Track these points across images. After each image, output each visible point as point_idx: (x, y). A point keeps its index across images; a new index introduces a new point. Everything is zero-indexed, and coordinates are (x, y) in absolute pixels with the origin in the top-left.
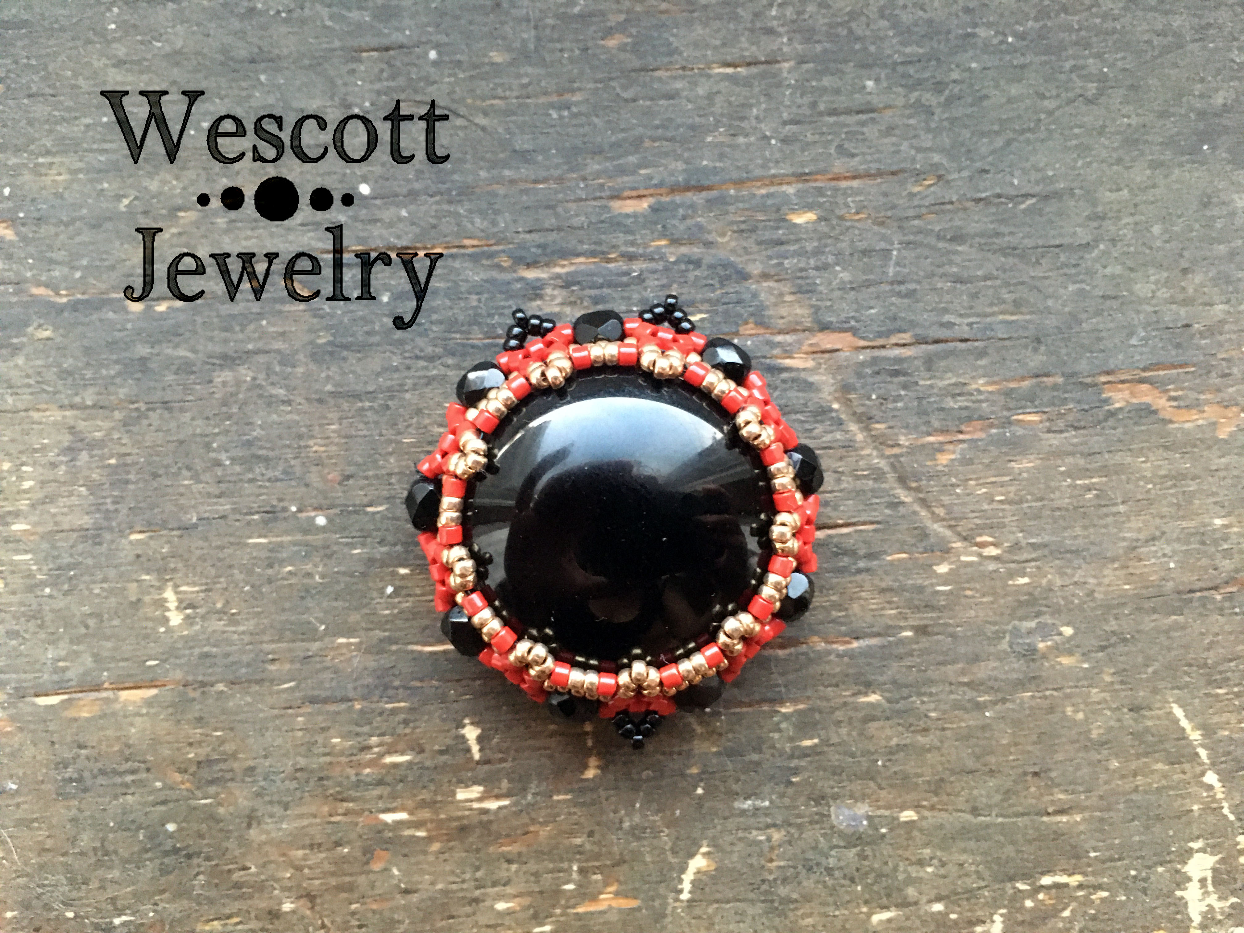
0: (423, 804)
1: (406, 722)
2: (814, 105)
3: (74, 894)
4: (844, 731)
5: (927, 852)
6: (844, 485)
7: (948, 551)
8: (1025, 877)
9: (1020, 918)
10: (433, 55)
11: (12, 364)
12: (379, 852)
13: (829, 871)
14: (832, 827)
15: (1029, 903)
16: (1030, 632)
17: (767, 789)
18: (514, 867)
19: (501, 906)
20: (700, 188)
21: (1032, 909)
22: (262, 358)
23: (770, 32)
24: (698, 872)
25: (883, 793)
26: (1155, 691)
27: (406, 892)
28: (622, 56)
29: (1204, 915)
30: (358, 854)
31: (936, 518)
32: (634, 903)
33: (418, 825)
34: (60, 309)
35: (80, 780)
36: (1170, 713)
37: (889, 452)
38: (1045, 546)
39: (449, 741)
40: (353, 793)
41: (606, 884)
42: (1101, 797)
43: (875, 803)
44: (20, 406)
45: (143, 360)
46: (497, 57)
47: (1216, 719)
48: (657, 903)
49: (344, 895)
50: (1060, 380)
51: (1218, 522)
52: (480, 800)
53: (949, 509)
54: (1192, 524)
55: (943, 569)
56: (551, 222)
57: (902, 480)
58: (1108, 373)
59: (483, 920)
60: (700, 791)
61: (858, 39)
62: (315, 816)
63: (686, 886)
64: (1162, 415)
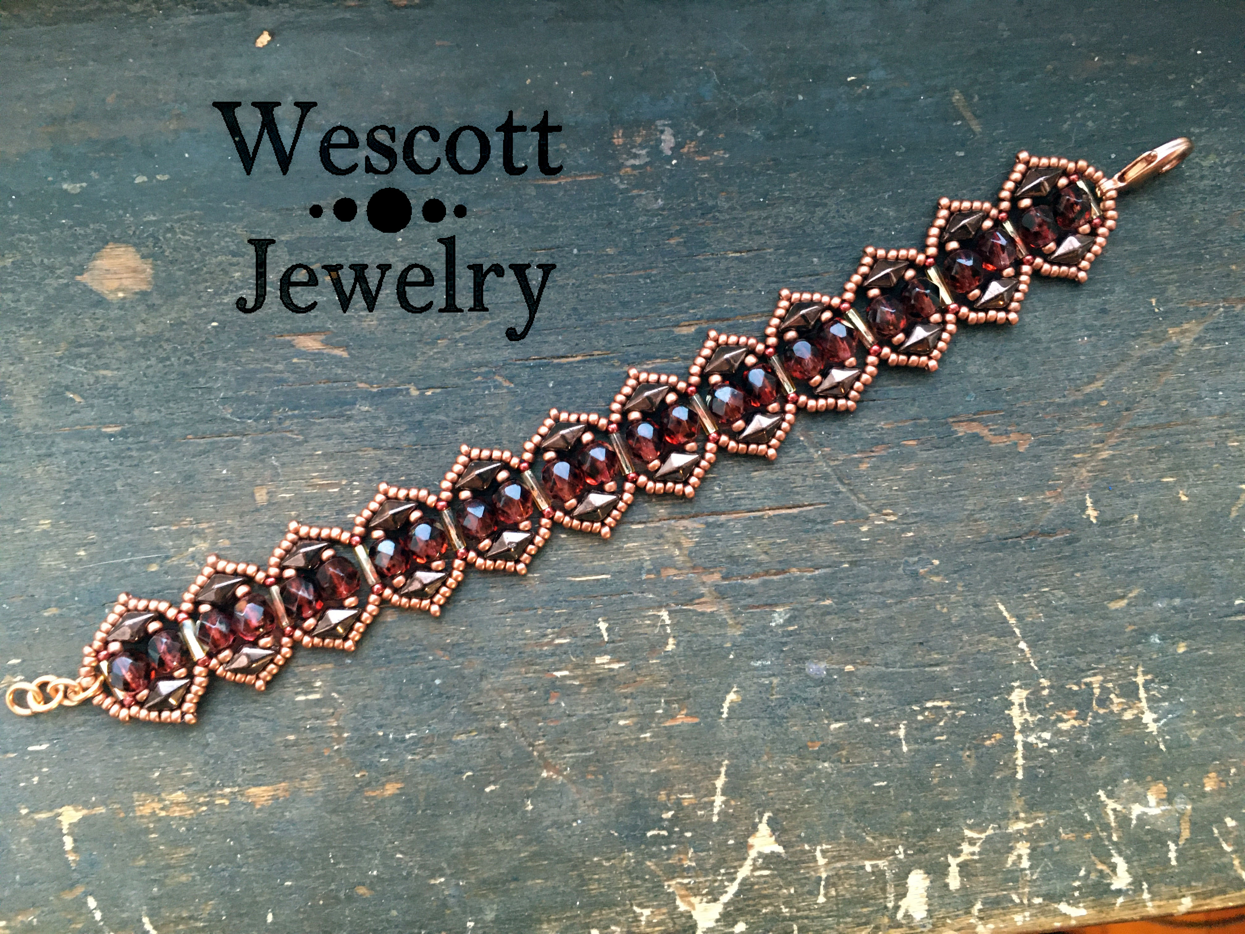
0: (577, 666)
1: (567, 620)
2: (784, 272)
3: (384, 722)
4: (812, 621)
5: (860, 689)
6: (807, 483)
7: (868, 518)
8: (917, 702)
9: (914, 726)
10: (575, 251)
11: (346, 425)
12: (553, 694)
13: (805, 700)
14: (807, 676)
15: (920, 718)
16: (914, 563)
17: (769, 654)
18: (629, 701)
19: (622, 723)
20: (723, 320)
21: (922, 721)
22: (485, 419)
23: (759, 233)
24: (732, 702)
25: (835, 656)
26: (988, 595)
27: (569, 716)
28: (679, 248)
29: (1022, 725)
30: (542, 694)
31: (859, 500)
32: (696, 720)
33: (574, 678)
34: (373, 395)
35: (386, 656)
36: (997, 608)
37: (832, 463)
38: (922, 514)
39: (591, 631)
40: (538, 661)
41: (680, 709)
42: (959, 657)
43: (830, 662)
44: (352, 448)
45: (420, 422)
46: (610, 251)
47: (1024, 612)
48: (709, 719)
49: (535, 718)
50: (927, 421)
51: (1020, 499)
52: (608, 663)
53: (867, 494)
54: (1006, 500)
55: (865, 529)
56: (641, 340)
57: (840, 480)
58: (954, 417)
59: (611, 730)
60: (731, 657)
61: (809, 235)
62: (518, 674)
63: (725, 710)
64: (985, 439)
